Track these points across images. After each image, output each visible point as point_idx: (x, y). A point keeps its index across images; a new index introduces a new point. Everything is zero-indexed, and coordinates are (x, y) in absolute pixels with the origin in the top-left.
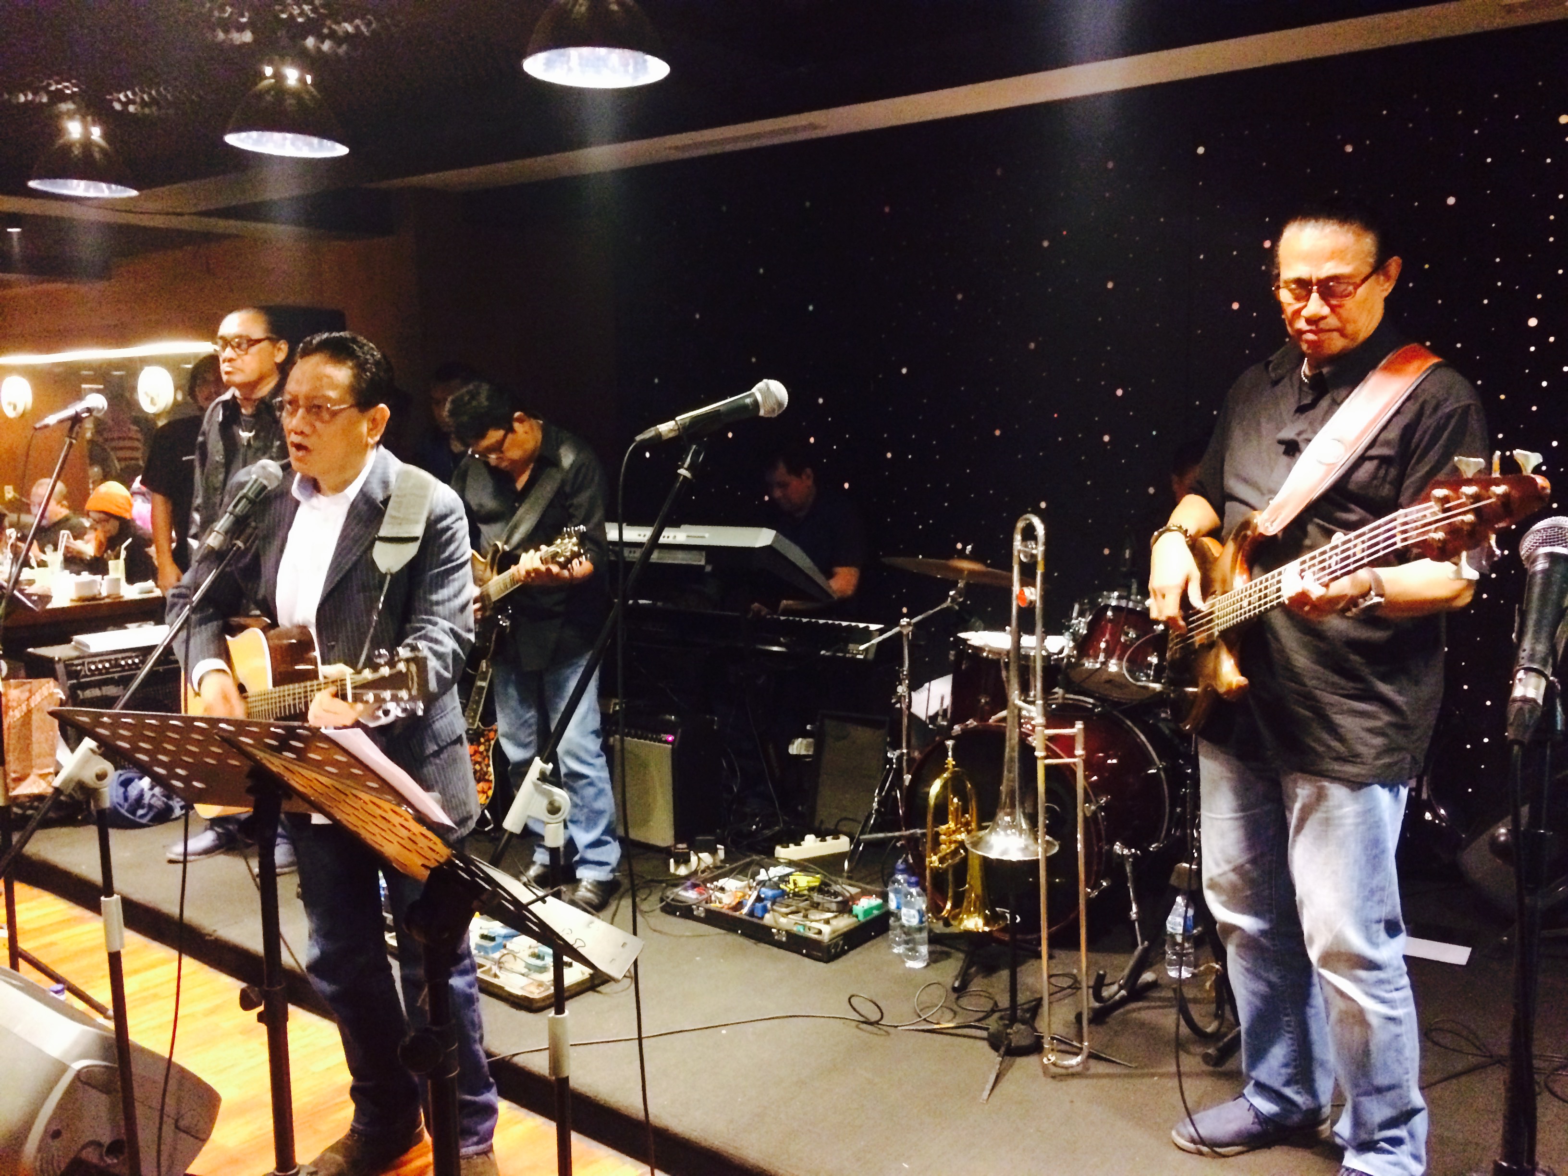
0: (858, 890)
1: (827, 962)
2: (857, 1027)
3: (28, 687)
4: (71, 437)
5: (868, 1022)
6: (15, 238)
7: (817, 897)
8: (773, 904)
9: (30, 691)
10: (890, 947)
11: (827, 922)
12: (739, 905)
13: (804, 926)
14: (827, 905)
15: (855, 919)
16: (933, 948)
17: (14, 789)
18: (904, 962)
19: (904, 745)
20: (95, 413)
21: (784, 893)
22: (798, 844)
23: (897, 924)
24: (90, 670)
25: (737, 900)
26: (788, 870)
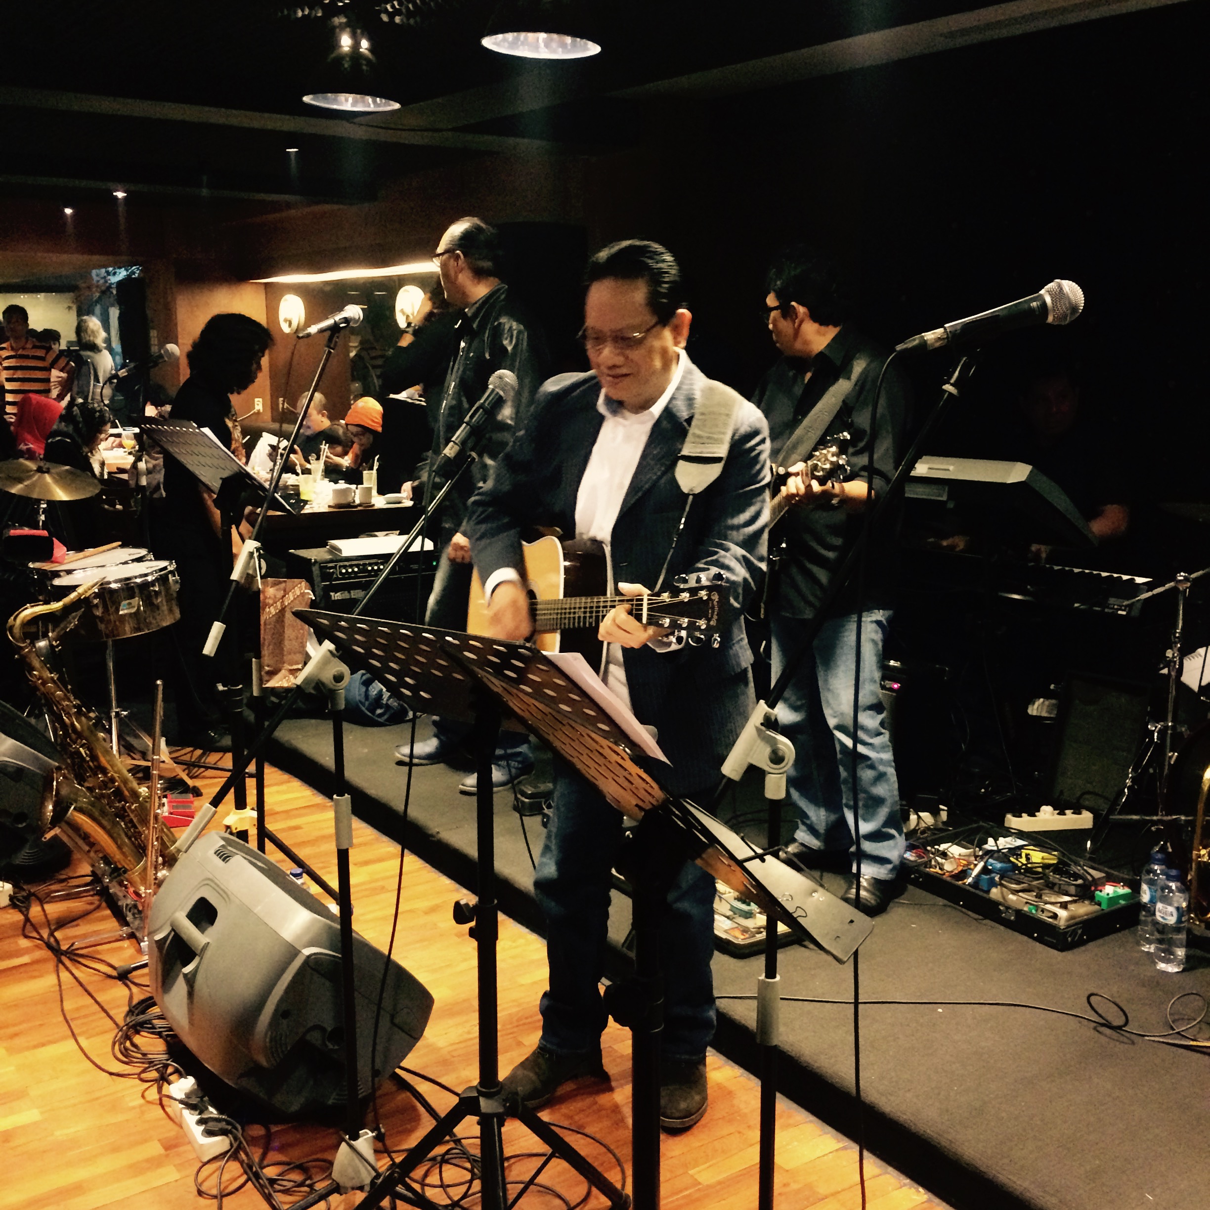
0: (1103, 875)
1: (1061, 950)
2: (1095, 1029)
3: (283, 585)
4: (329, 347)
5: (1109, 1025)
6: (293, 157)
7: (1053, 877)
8: (1001, 878)
9: (285, 590)
10: (1138, 944)
11: (1064, 906)
12: (963, 874)
13: (1037, 906)
14: (1066, 887)
15: (1097, 907)
16: (1192, 952)
17: (268, 681)
18: (1155, 963)
19: (1170, 717)
20: (351, 324)
21: (1015, 867)
22: (1032, 815)
23: (1149, 919)
24: (341, 573)
25: (960, 868)
26: (1020, 842)
